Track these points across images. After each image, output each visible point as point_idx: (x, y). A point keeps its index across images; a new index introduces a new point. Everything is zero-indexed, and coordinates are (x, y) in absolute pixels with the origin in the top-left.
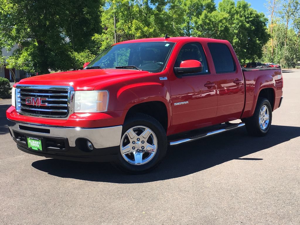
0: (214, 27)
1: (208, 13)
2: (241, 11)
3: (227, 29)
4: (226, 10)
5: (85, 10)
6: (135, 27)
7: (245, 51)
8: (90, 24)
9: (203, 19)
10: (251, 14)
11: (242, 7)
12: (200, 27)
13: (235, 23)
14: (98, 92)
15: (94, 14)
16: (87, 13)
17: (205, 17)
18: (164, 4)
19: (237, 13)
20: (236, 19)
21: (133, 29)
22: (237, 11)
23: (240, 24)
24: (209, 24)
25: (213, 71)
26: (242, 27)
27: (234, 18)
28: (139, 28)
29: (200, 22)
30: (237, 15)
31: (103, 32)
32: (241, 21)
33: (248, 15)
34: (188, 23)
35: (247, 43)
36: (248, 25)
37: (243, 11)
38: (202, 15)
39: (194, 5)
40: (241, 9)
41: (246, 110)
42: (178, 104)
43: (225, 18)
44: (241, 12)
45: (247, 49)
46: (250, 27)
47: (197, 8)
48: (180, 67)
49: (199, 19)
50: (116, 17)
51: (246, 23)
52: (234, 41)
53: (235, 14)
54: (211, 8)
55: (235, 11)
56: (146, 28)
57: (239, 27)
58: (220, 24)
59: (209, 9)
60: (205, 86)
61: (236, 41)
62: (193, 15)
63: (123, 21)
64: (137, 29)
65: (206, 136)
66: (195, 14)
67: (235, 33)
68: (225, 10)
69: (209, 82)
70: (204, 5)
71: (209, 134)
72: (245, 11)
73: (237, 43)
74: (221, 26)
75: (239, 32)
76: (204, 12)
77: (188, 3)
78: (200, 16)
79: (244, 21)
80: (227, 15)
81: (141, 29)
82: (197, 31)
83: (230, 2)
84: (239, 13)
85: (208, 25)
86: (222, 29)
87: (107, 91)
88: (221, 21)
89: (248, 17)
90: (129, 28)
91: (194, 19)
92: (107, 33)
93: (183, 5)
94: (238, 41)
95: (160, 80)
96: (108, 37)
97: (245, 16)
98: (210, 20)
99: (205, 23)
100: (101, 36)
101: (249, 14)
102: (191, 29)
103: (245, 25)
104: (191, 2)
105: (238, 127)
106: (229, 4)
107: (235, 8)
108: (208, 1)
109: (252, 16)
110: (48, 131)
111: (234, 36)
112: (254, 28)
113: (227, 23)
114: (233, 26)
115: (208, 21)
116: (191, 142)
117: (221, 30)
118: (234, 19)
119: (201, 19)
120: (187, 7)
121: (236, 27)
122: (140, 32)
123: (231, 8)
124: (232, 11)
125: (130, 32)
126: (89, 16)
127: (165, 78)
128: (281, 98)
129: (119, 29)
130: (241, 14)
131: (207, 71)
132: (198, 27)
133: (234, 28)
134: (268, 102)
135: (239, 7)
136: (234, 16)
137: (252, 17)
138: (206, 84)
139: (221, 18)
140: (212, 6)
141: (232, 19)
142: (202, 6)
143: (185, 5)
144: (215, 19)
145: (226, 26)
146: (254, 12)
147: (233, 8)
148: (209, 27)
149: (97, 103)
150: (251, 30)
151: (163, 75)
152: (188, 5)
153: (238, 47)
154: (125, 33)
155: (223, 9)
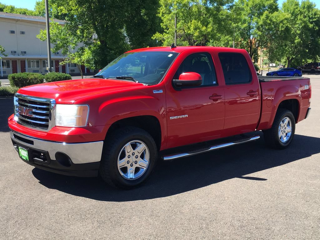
0: (275, 27)
1: (269, 14)
2: (305, 11)
3: (287, 30)
4: (290, 10)
5: (143, 11)
6: (193, 27)
7: (307, 51)
8: (147, 25)
9: (263, 20)
10: (315, 14)
11: (307, 7)
12: (260, 27)
13: (298, 24)
14: (77, 106)
15: (151, 15)
16: (145, 14)
17: (266, 18)
18: (222, 4)
19: (301, 13)
20: (300, 20)
21: (192, 28)
22: (301, 12)
23: (303, 24)
24: (270, 24)
25: (222, 82)
26: (305, 27)
27: (297, 18)
28: (198, 27)
29: (261, 23)
30: (301, 15)
31: (165, 32)
32: (304, 22)
33: (312, 16)
34: (249, 23)
35: (310, 44)
36: (311, 26)
37: (308, 12)
38: (263, 16)
39: (256, 6)
40: (305, 9)
41: (262, 121)
42: (175, 117)
43: (286, 19)
44: (305, 13)
45: (310, 49)
46: (313, 28)
47: (259, 9)
48: (178, 79)
49: (260, 19)
50: (177, 18)
51: (309, 24)
52: (296, 41)
53: (298, 15)
54: (274, 8)
55: (299, 12)
56: (204, 28)
57: (302, 28)
58: (281, 24)
59: (271, 9)
60: (210, 99)
61: (298, 42)
62: (254, 15)
63: (183, 21)
64: (195, 29)
65: (209, 150)
66: (256, 14)
67: (297, 33)
68: (288, 10)
69: (216, 94)
70: (266, 5)
71: (212, 149)
72: (309, 12)
73: (299, 43)
74: (282, 27)
75: (302, 33)
76: (266, 12)
77: (250, 3)
78: (261, 16)
79: (308, 22)
80: (288, 16)
81: (199, 29)
82: (257, 31)
83: (294, 3)
84: (303, 14)
85: (269, 26)
86: (283, 29)
87: (87, 105)
88: (282, 22)
89: (312, 17)
90: (189, 28)
91: (255, 19)
92: (168, 33)
93: (245, 5)
94: (300, 42)
95: (154, 93)
96: (169, 37)
97: (309, 17)
98: (271, 20)
99: (265, 23)
100: (163, 35)
101: (314, 14)
102: (251, 29)
103: (308, 26)
104: (253, 2)
105: (250, 140)
106: (294, 5)
107: (298, 9)
108: (270, 2)
109: (316, 16)
110: (32, 143)
111: (296, 36)
112: (317, 28)
113: (288, 24)
114: (297, 26)
115: (269, 22)
116: (189, 157)
117: (281, 30)
118: (297, 20)
119: (261, 19)
120: (249, 7)
121: (299, 27)
122: (198, 31)
123: (295, 9)
124: (296, 11)
125: (189, 32)
126: (147, 17)
127: (161, 91)
128: (308, 109)
129: (180, 29)
130: (305, 14)
131: (214, 82)
132: (259, 27)
133: (296, 29)
134: (291, 114)
135: (304, 8)
136: (298, 16)
137: (316, 18)
138: (211, 97)
139: (282, 19)
140: (274, 7)
141: (295, 19)
142: (264, 6)
143: (247, 5)
144: (276, 19)
145: (287, 27)
146: (318, 13)
147: (297, 8)
148: (270, 27)
149: (76, 118)
150: (314, 30)
151: (158, 88)
152: (250, 6)
153: (301, 46)
154: (185, 33)
155: (286, 10)
